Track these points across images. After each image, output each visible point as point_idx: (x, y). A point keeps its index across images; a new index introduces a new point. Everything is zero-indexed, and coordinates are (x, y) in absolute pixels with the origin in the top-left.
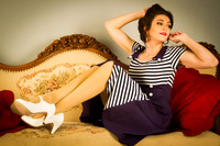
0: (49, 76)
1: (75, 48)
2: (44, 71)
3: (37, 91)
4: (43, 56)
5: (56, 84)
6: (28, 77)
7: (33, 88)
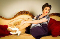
0: (17, 21)
1: (24, 14)
2: (16, 20)
3: (14, 25)
4: (15, 16)
5: (19, 23)
6: (11, 21)
7: (13, 24)
